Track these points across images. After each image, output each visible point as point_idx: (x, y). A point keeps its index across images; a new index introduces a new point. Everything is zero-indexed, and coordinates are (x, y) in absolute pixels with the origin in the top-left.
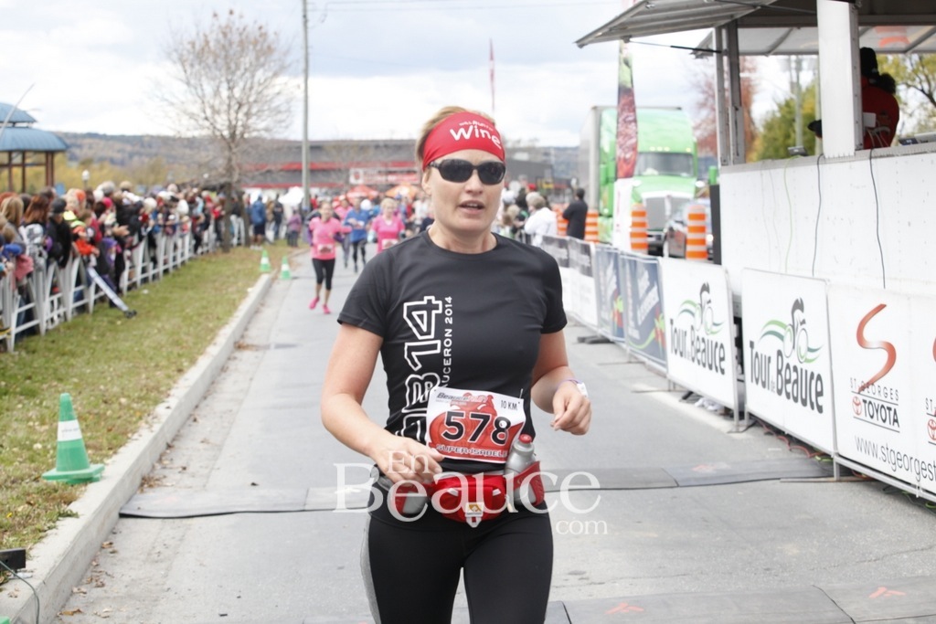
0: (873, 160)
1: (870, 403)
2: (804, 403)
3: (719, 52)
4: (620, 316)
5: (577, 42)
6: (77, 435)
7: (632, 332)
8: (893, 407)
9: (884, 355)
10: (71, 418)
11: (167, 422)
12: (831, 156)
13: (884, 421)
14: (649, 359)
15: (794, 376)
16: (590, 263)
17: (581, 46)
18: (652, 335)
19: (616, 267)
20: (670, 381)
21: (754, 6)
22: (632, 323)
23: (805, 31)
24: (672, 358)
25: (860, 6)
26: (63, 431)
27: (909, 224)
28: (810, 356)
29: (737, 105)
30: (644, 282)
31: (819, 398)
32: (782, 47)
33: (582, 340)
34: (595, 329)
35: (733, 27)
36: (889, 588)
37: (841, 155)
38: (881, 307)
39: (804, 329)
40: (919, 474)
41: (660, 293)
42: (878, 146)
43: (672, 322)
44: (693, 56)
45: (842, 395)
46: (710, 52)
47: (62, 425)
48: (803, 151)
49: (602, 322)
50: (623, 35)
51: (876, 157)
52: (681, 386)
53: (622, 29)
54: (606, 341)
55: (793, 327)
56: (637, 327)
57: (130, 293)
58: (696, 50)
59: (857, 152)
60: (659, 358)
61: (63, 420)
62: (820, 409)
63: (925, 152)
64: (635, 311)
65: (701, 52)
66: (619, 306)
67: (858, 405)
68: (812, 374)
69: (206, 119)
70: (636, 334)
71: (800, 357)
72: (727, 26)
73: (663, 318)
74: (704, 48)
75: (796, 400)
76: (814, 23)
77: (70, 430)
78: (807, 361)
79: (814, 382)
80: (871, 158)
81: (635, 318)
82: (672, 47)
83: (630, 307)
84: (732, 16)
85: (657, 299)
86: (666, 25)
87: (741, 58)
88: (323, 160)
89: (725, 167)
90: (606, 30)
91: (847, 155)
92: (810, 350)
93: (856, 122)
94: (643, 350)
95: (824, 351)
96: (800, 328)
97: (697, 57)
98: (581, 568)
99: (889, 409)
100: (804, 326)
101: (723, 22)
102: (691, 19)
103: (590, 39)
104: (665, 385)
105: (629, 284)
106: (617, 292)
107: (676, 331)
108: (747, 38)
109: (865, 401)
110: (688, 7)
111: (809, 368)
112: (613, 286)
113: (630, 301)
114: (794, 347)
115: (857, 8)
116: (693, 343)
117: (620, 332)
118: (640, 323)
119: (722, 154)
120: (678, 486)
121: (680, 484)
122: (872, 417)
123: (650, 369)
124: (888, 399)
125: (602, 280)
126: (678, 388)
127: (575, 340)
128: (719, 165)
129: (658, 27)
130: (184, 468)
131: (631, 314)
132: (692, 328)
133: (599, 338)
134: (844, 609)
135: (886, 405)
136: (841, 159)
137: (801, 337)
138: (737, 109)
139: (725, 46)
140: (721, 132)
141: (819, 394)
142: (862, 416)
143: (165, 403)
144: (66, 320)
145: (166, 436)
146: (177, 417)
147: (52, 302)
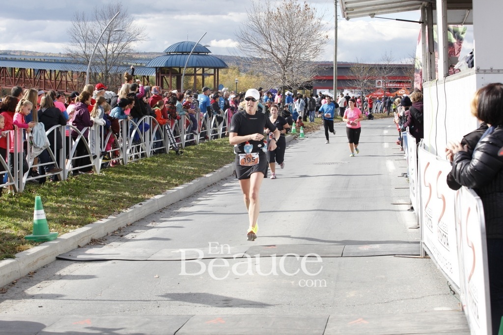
3: (422, 23)
6: (43, 217)
12: (439, 80)
17: (348, 19)
26: (35, 215)
29: (432, 51)
35: (429, 9)
36: (365, 319)
37: (441, 80)
38: (429, 164)
47: (35, 212)
61: (35, 210)
69: (272, 53)
72: (427, 9)
77: (40, 215)
82: (397, 20)
87: (434, 26)
88: (349, 75)
93: (444, 62)
119: (425, 78)
120: (341, 256)
121: (344, 255)
130: (122, 236)
135: (430, 218)
136: (441, 82)
138: (431, 54)
139: (426, 20)
143: (143, 202)
144: (147, 157)
145: (129, 219)
146: (145, 209)
147: (133, 148)
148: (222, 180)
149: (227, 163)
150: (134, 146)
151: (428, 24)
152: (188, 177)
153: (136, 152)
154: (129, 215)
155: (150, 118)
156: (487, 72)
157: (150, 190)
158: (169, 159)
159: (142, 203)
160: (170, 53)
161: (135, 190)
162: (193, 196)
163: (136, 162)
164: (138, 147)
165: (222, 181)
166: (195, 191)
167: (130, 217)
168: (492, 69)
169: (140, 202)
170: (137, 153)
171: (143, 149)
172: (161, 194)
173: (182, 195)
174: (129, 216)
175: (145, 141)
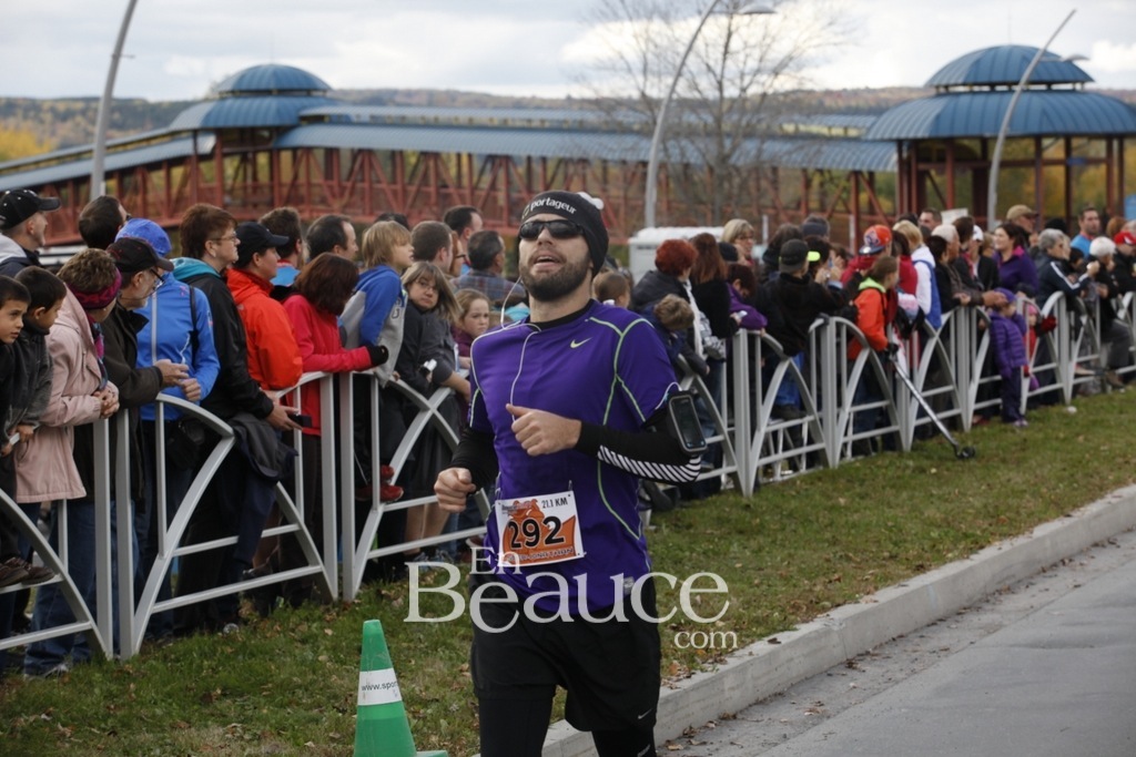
6: (393, 695)
10: (380, 666)
11: (742, 669)
26: (364, 688)
47: (365, 677)
57: (1034, 413)
61: (365, 670)
77: (377, 687)
143: (786, 633)
144: (826, 463)
145: (727, 695)
146: (792, 659)
147: (775, 434)
148: (1096, 545)
149: (1120, 483)
150: (781, 426)
152: (966, 536)
153: (786, 448)
154: (729, 683)
155: (839, 325)
157: (818, 588)
158: (908, 472)
159: (784, 637)
160: (946, 87)
161: (764, 587)
162: (978, 609)
163: (784, 483)
164: (794, 432)
165: (1095, 552)
166: (990, 590)
167: (732, 689)
169: (775, 631)
170: (792, 453)
171: (813, 435)
172: (857, 602)
173: (940, 603)
174: (727, 686)
175: (820, 407)
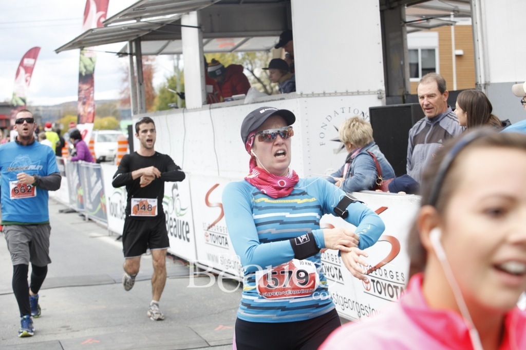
0: (211, 110)
1: (213, 235)
2: (180, 237)
3: (131, 54)
4: (81, 197)
5: (56, 50)
7: (88, 205)
8: (225, 236)
9: (219, 210)
12: (190, 108)
13: (221, 244)
14: (98, 220)
15: (174, 224)
16: (64, 169)
17: (57, 53)
18: (99, 207)
19: (78, 171)
20: (110, 231)
21: (149, 30)
22: (88, 201)
23: (176, 42)
24: (110, 218)
25: (203, 30)
27: (231, 142)
28: (182, 212)
29: (141, 82)
30: (94, 178)
31: (188, 235)
32: (165, 50)
33: (61, 211)
34: (68, 205)
35: (138, 41)
36: (224, 325)
37: (195, 107)
38: (217, 185)
39: (178, 199)
40: (239, 270)
41: (102, 184)
42: (214, 102)
43: (109, 199)
44: (118, 56)
45: (199, 232)
46: (126, 54)
48: (175, 106)
49: (72, 202)
50: (80, 46)
51: (213, 108)
52: (116, 233)
53: (80, 43)
54: (74, 211)
55: (173, 198)
56: (91, 203)
58: (119, 54)
59: (204, 106)
60: (103, 218)
62: (188, 240)
63: (237, 105)
64: (89, 194)
65: (122, 54)
66: (81, 192)
67: (207, 236)
68: (183, 222)
70: (90, 207)
71: (177, 213)
72: (135, 40)
73: (105, 197)
74: (123, 52)
75: (176, 236)
76: (180, 38)
78: (181, 215)
79: (184, 226)
80: (210, 109)
81: (90, 198)
82: (105, 52)
83: (87, 192)
84: (137, 35)
85: (101, 187)
86: (103, 41)
87: (143, 57)
89: (135, 116)
90: (70, 44)
91: (198, 107)
92: (182, 210)
93: (202, 90)
94: (95, 215)
95: (189, 210)
96: (176, 198)
97: (120, 57)
98: (67, 324)
99: (223, 237)
100: (178, 197)
101: (133, 38)
102: (116, 37)
103: (62, 49)
104: (107, 233)
105: (86, 180)
106: (79, 185)
107: (112, 204)
108: (146, 46)
109: (211, 234)
110: (114, 32)
111: (182, 219)
112: (77, 182)
113: (87, 189)
114: (173, 209)
115: (202, 31)
116: (121, 210)
117: (82, 206)
118: (92, 200)
119: (134, 109)
120: (115, 283)
121: (117, 282)
122: (215, 242)
123: (99, 225)
124: (222, 232)
125: (71, 179)
126: (114, 234)
127: (57, 211)
128: (132, 115)
129: (98, 42)
131: (87, 196)
132: (120, 202)
133: (70, 210)
134: (202, 336)
135: (221, 236)
136: (195, 110)
137: (177, 203)
138: (141, 84)
139: (134, 51)
140: (133, 97)
141: (188, 232)
142: (210, 242)
151: (135, 54)
156: (309, 96)
168: (313, 93)
